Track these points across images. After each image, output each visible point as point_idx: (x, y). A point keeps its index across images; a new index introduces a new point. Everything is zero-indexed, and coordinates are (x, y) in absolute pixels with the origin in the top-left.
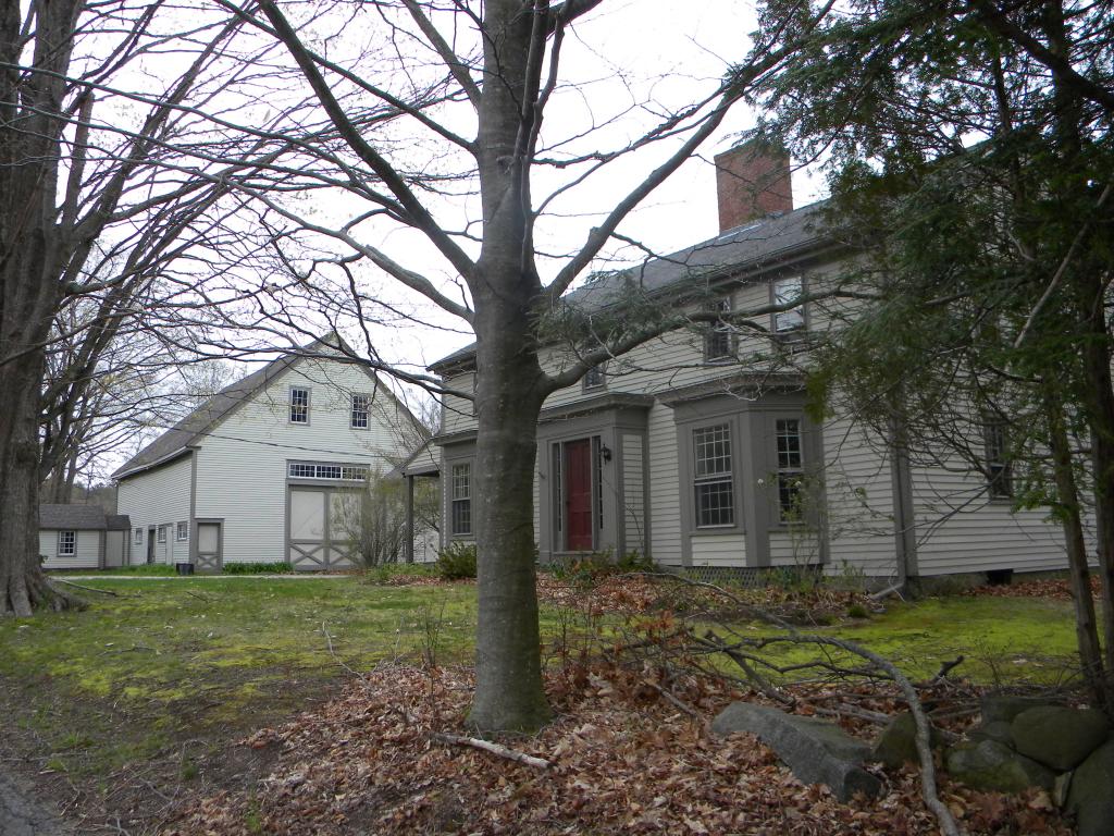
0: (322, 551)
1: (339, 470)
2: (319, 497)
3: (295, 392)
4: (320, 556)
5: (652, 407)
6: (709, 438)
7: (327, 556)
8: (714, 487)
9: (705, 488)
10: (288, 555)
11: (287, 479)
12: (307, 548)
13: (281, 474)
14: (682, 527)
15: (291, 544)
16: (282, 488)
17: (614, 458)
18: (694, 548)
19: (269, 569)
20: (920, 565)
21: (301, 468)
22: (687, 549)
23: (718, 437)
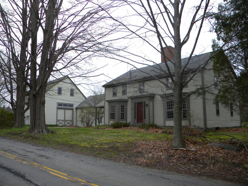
0: (64, 122)
1: (67, 105)
2: (63, 111)
3: (59, 88)
4: (63, 123)
5: (154, 97)
6: (170, 103)
7: (65, 123)
8: (170, 112)
9: (168, 112)
10: (57, 123)
11: (57, 107)
12: (61, 122)
13: (56, 106)
14: (164, 118)
15: (57, 121)
16: (56, 108)
17: (148, 106)
18: (166, 123)
19: (53, 126)
20: (208, 126)
21: (60, 104)
22: (165, 123)
23: (171, 103)
